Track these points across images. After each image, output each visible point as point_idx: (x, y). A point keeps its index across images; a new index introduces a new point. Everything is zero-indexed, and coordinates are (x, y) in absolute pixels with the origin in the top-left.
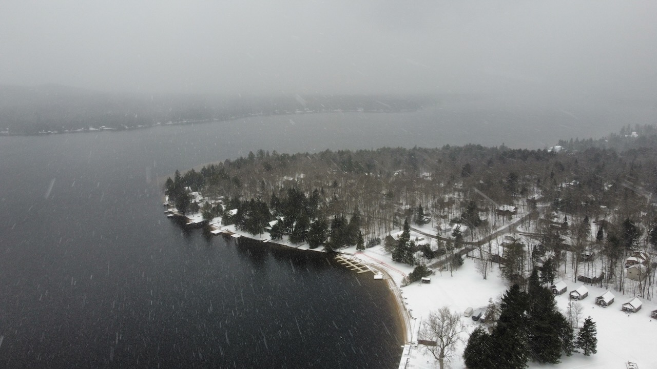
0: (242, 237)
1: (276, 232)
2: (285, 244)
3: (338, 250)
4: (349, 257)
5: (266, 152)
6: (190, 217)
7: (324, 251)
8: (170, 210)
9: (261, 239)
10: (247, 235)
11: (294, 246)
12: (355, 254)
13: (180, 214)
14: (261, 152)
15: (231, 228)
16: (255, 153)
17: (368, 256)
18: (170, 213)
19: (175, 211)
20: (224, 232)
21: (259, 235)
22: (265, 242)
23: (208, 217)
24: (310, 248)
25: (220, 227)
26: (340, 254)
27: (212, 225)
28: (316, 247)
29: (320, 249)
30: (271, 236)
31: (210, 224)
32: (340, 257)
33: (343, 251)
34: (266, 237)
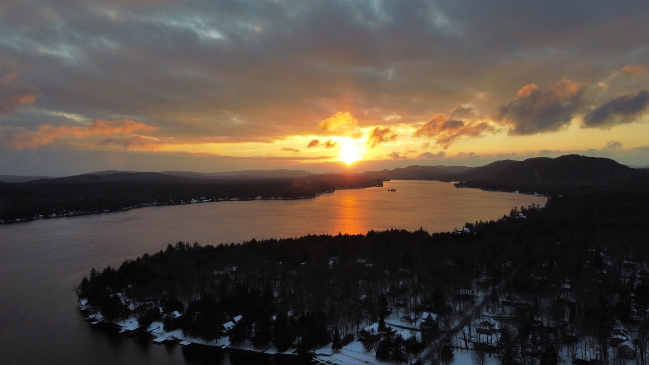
0: (193, 343)
1: (236, 335)
2: (249, 349)
3: (312, 351)
4: (326, 359)
5: (185, 244)
6: (121, 324)
7: (296, 354)
8: (92, 316)
9: (218, 345)
10: (198, 341)
11: (260, 351)
12: (332, 354)
13: (105, 321)
14: (180, 244)
15: (178, 334)
16: (174, 245)
17: (347, 356)
18: (94, 320)
19: (99, 316)
20: (169, 339)
21: (214, 341)
22: (223, 347)
23: (145, 323)
24: (279, 351)
25: (162, 334)
26: (315, 355)
27: (151, 331)
28: (285, 350)
29: (289, 352)
30: (230, 340)
31: (149, 331)
32: (317, 360)
33: (318, 352)
34: (225, 342)
